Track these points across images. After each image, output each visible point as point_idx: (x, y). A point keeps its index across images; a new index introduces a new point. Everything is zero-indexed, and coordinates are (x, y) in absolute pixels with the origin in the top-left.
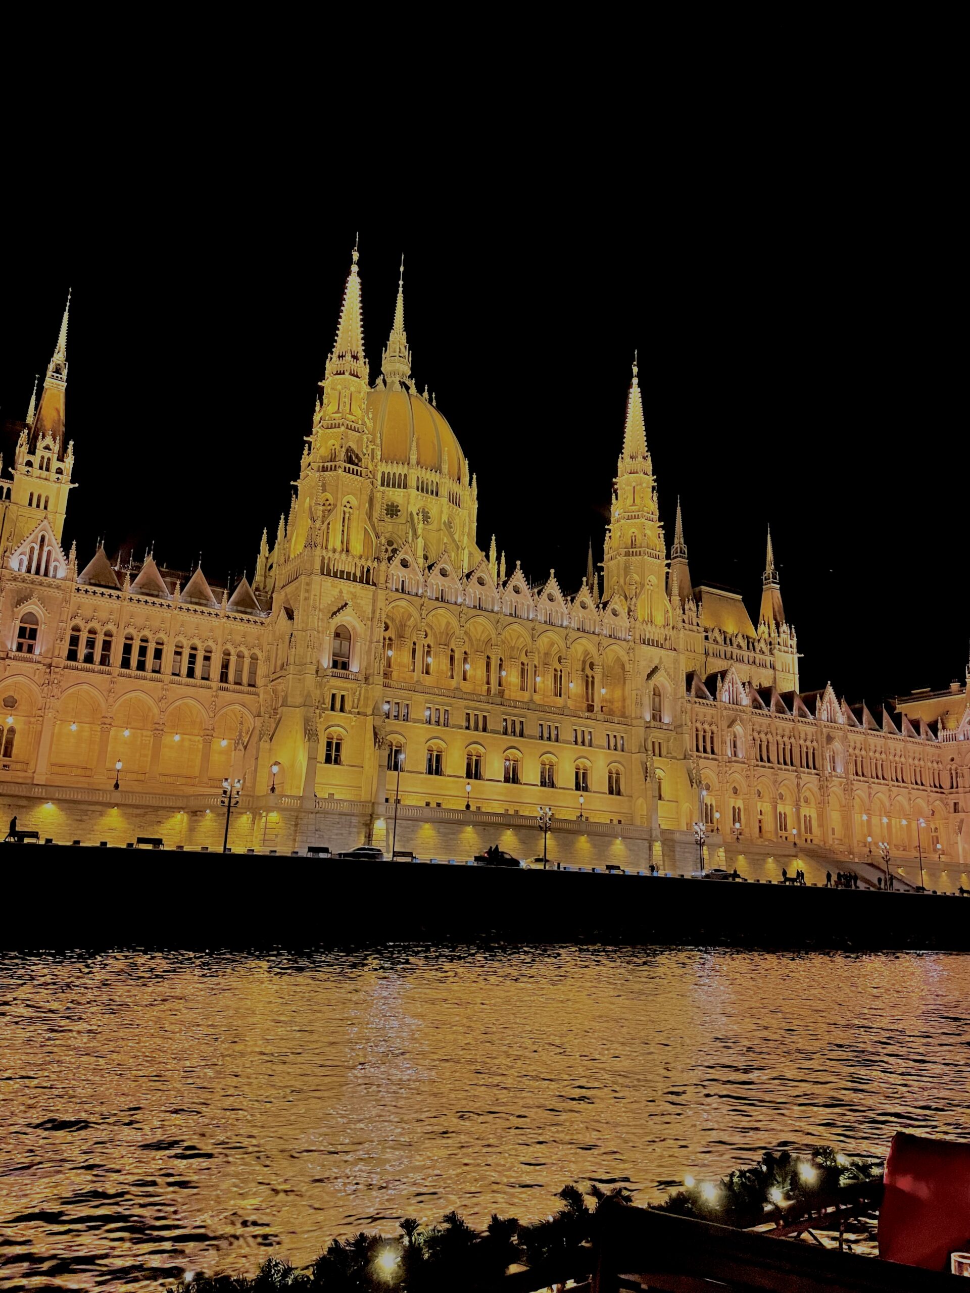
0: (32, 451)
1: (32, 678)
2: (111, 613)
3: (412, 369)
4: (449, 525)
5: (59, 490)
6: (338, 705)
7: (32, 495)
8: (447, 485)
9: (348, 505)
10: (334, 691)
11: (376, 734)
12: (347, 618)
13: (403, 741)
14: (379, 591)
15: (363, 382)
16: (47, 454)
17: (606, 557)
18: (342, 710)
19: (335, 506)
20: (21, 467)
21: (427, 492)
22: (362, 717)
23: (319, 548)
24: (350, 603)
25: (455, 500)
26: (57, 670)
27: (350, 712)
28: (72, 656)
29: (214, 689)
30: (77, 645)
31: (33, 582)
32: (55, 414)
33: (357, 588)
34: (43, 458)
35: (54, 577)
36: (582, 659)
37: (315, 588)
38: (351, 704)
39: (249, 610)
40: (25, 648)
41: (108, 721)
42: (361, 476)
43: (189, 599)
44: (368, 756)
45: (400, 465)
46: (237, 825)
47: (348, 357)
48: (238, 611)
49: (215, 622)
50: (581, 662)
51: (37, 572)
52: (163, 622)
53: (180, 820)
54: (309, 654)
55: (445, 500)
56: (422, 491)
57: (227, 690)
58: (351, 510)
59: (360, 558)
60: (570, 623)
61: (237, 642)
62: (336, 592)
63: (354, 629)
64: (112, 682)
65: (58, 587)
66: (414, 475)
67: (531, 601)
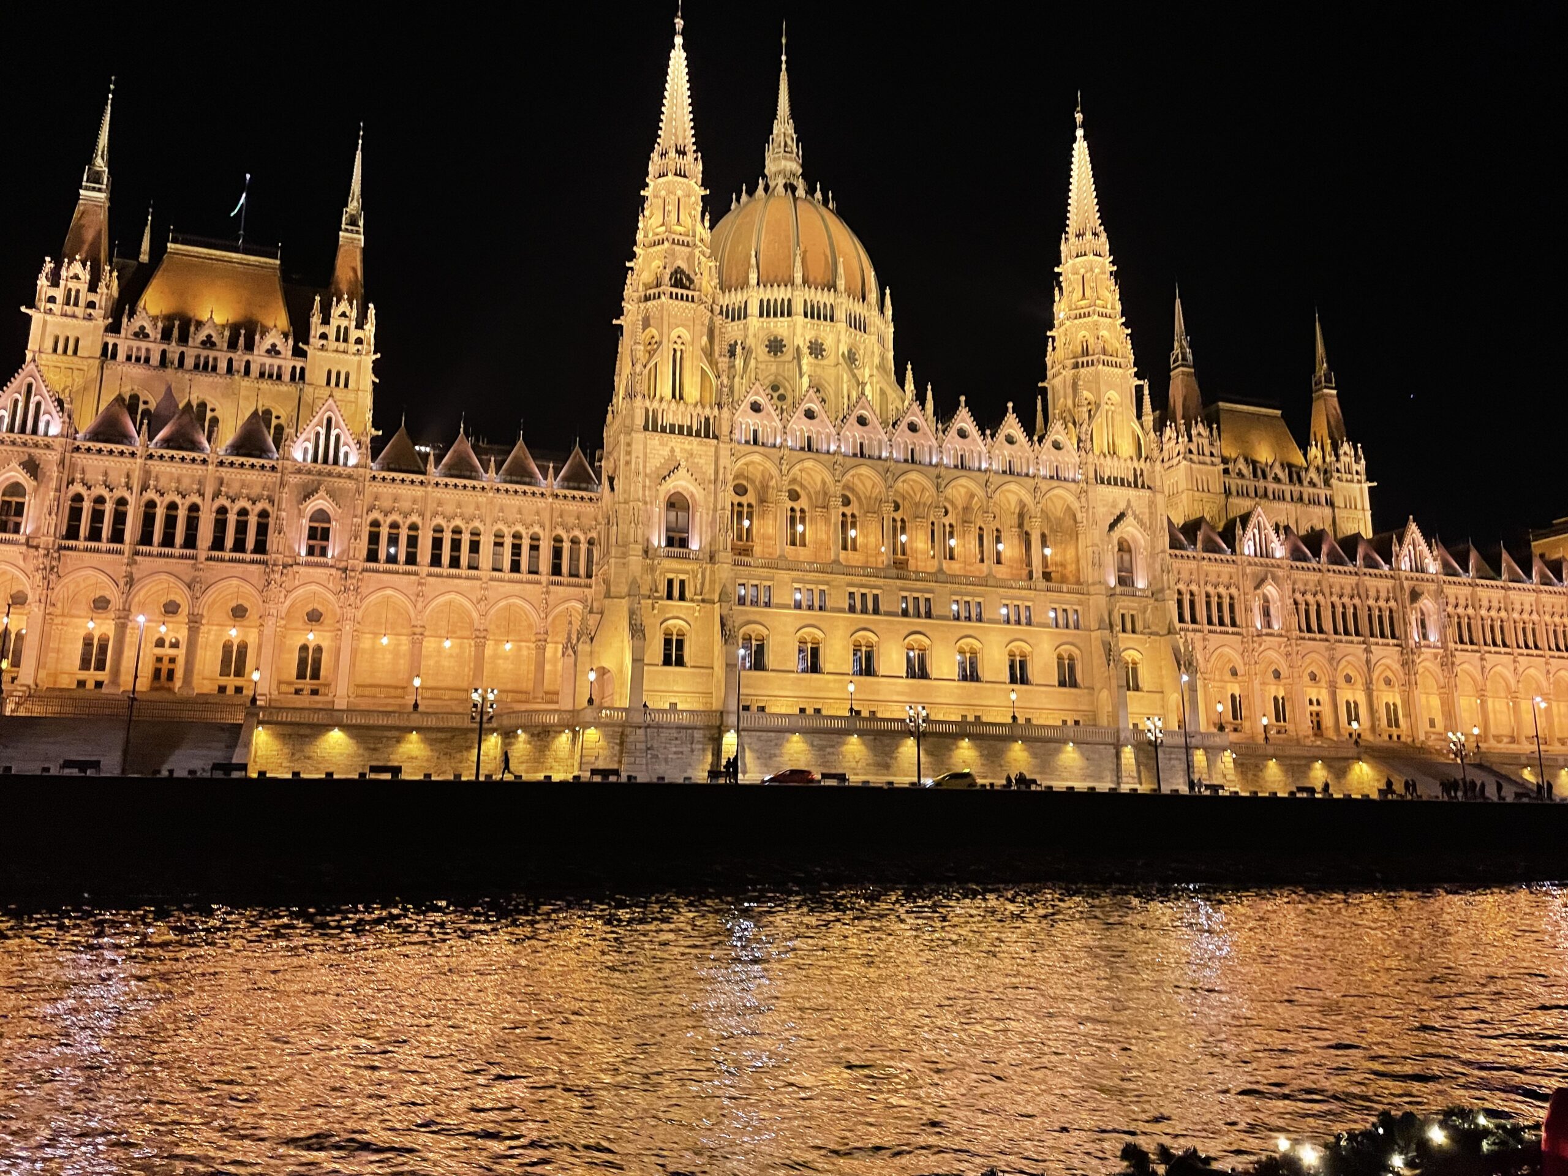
0: (326, 321)
1: (326, 584)
2: (414, 502)
3: (803, 166)
4: (851, 358)
5: (360, 363)
6: (676, 593)
7: (329, 372)
8: (844, 307)
9: (679, 341)
10: (670, 576)
11: (723, 625)
12: (680, 483)
13: (766, 632)
14: (721, 445)
15: (692, 183)
16: (344, 323)
17: (1049, 374)
18: (682, 598)
19: (661, 343)
20: (315, 341)
21: (819, 318)
22: (708, 606)
23: (639, 398)
24: (683, 463)
25: (857, 324)
26: (353, 574)
27: (692, 600)
28: (372, 556)
29: (544, 584)
30: (377, 543)
31: (320, 473)
32: (351, 274)
33: (693, 444)
34: (339, 327)
35: (345, 464)
36: (1017, 511)
37: (637, 448)
38: (692, 590)
39: (584, 485)
40: (317, 551)
41: (418, 630)
42: (693, 301)
43: (508, 478)
44: (716, 653)
45: (782, 288)
46: (554, 747)
47: (672, 154)
48: (568, 488)
49: (541, 503)
50: (1016, 516)
51: (325, 461)
52: (478, 508)
53: (492, 743)
54: (632, 531)
55: (842, 326)
56: (812, 317)
57: (560, 584)
58: (683, 347)
59: (696, 405)
60: (991, 464)
61: (570, 525)
62: (666, 452)
63: (692, 495)
64: (420, 584)
65: (350, 477)
66: (800, 297)
67: (934, 441)
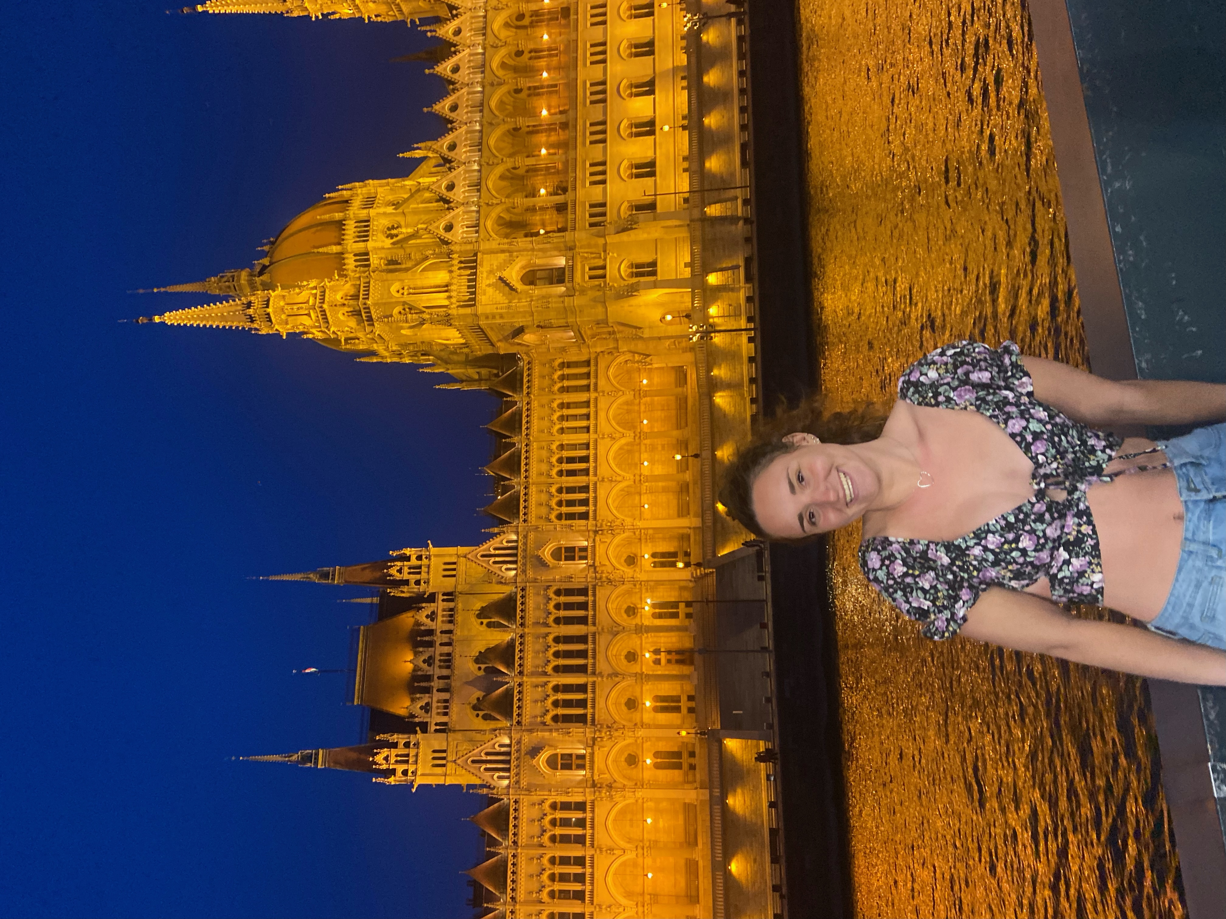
0: (406, 582)
1: (607, 544)
2: (541, 491)
4: (396, 205)
5: (436, 556)
6: (600, 272)
7: (444, 576)
8: (356, 212)
9: (401, 291)
10: (587, 278)
11: (624, 230)
12: (513, 275)
13: (625, 205)
14: (481, 248)
15: (273, 294)
16: (406, 570)
18: (604, 267)
19: (404, 303)
20: (423, 587)
22: (608, 248)
23: (450, 312)
24: (498, 274)
25: (370, 202)
26: (599, 525)
27: (605, 260)
28: (584, 516)
29: (596, 395)
30: (575, 514)
31: (524, 557)
32: (367, 571)
33: (483, 271)
34: (409, 573)
35: (516, 541)
36: (514, 30)
37: (489, 310)
38: (596, 260)
39: (518, 377)
40: (583, 554)
41: (637, 478)
42: (369, 282)
43: (517, 430)
44: (645, 236)
45: (346, 261)
46: (722, 345)
47: (251, 311)
48: (522, 387)
49: (535, 404)
51: (516, 555)
52: (542, 448)
53: (721, 399)
54: (554, 305)
55: (372, 212)
56: (367, 236)
57: (596, 384)
58: (406, 288)
59: (451, 272)
60: (478, 45)
62: (490, 290)
63: (523, 268)
64: (603, 480)
65: (525, 537)
66: (352, 245)
67: (463, 91)
